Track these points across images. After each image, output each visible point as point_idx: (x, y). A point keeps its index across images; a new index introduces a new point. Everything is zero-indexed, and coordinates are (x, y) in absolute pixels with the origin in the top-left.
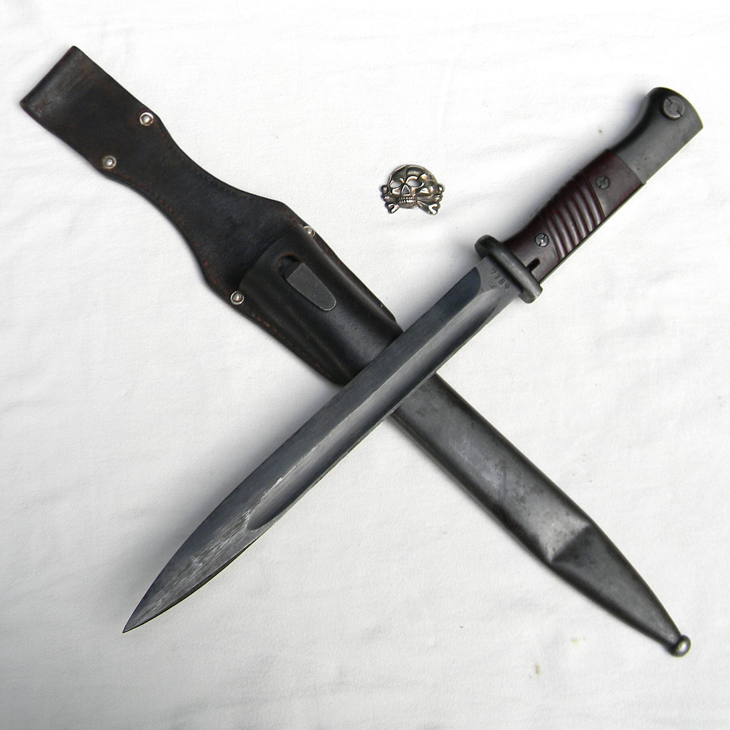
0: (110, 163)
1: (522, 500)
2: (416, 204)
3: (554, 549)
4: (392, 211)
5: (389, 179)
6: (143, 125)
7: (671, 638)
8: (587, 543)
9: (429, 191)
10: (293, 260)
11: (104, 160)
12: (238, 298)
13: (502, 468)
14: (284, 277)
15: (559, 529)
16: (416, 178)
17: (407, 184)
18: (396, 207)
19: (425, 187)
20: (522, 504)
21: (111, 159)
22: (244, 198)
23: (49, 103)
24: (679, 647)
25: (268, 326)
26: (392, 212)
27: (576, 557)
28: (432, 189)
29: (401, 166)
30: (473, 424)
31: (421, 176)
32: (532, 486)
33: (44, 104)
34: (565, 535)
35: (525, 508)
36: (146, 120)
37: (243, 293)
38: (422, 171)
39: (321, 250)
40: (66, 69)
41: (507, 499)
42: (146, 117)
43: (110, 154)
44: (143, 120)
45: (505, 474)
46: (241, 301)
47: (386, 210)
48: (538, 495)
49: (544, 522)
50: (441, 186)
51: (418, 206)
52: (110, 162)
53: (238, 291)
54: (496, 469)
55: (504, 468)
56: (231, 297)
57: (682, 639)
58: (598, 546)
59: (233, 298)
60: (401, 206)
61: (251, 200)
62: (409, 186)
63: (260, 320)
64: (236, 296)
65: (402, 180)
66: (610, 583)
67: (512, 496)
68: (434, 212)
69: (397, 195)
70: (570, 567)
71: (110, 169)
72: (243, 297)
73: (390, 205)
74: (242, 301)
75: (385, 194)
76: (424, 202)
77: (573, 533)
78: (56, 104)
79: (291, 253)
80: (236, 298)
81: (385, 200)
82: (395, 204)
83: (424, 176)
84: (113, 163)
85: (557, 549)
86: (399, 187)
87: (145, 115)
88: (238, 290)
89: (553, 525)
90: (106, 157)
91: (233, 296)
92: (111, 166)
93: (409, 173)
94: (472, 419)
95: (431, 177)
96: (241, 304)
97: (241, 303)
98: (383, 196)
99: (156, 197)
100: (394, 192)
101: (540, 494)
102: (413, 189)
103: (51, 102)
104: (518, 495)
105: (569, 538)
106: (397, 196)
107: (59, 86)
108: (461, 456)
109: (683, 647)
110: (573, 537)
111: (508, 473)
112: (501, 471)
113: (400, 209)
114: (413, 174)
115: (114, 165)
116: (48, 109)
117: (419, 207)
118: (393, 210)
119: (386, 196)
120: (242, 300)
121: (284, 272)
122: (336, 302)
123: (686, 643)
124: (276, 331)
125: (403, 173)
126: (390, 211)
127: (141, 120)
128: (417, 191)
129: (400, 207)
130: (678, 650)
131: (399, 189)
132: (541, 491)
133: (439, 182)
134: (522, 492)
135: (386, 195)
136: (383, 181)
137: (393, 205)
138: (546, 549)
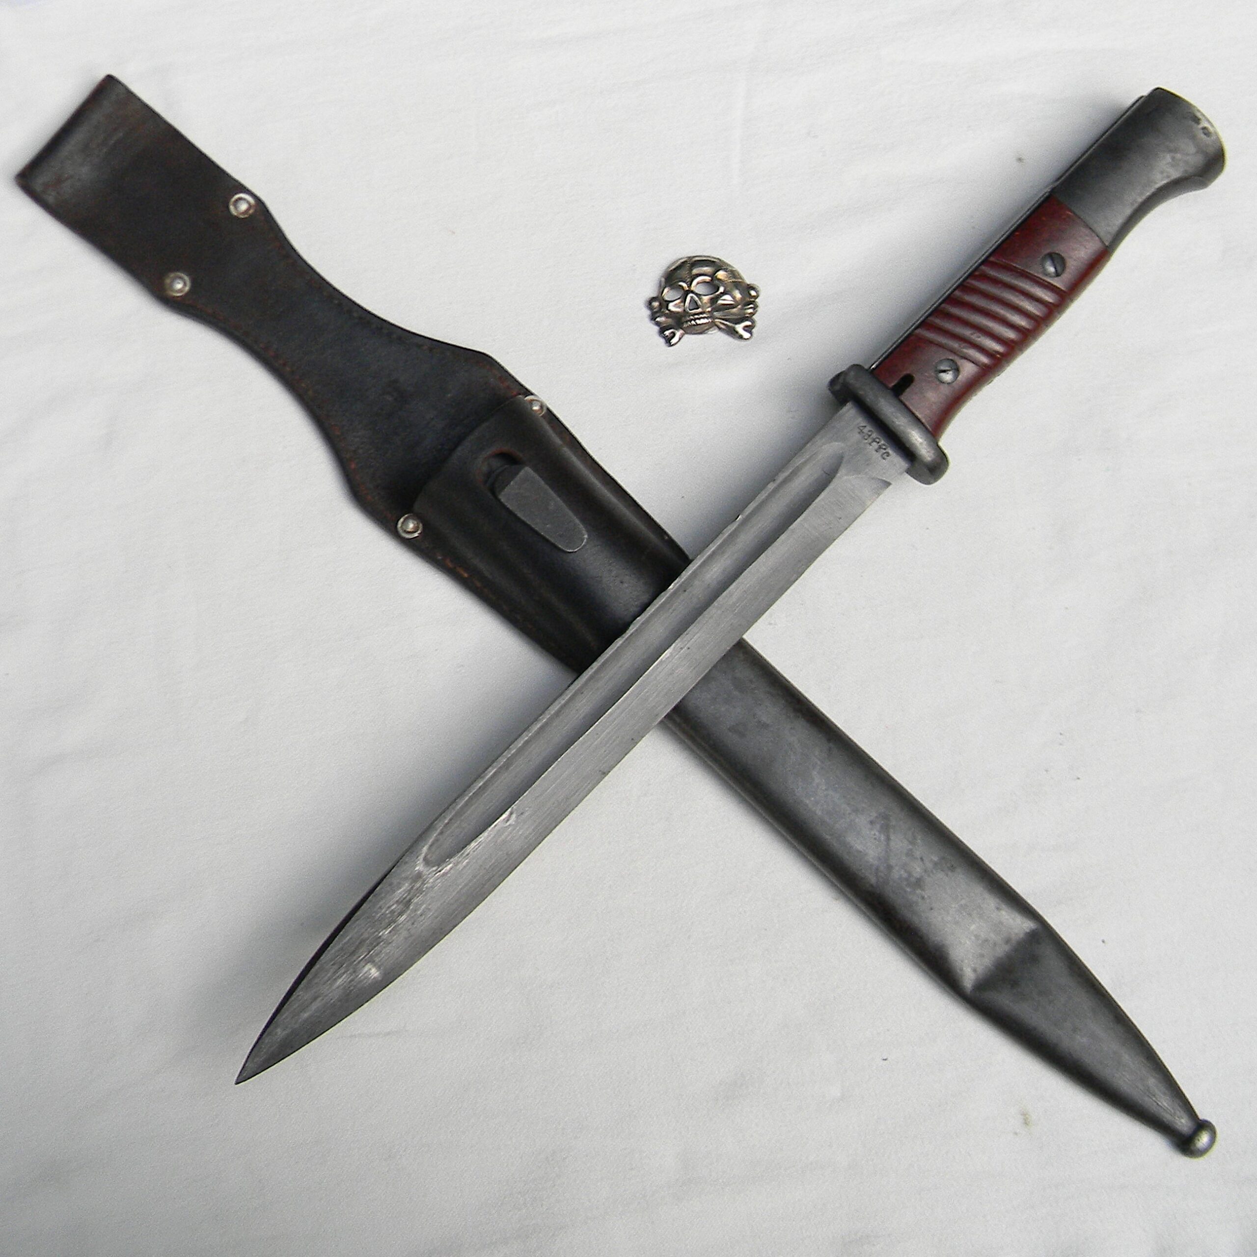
0: (180, 286)
1: (918, 883)
2: (713, 325)
3: (975, 970)
4: (671, 341)
5: (660, 286)
6: (235, 216)
7: (1183, 1124)
8: (1034, 959)
9: (734, 298)
10: (511, 461)
11: (168, 281)
12: (411, 526)
13: (882, 827)
14: (494, 492)
15: (983, 936)
16: (708, 279)
17: (692, 292)
18: (678, 333)
19: (726, 294)
20: (919, 891)
21: (181, 278)
22: (419, 346)
23: (67, 179)
24: (1196, 1141)
25: (466, 575)
26: (672, 344)
27: (1015, 984)
28: (738, 295)
29: (677, 261)
30: (830, 749)
31: (716, 274)
32: (935, 859)
33: (59, 181)
34: (995, 944)
35: (923, 898)
36: (242, 206)
37: (419, 517)
38: (717, 265)
39: (558, 441)
40: (97, 117)
41: (891, 883)
42: (242, 202)
43: (178, 270)
44: (236, 208)
45: (888, 839)
46: (415, 532)
47: (662, 341)
48: (947, 875)
49: (957, 923)
50: (752, 288)
51: (716, 327)
52: (179, 283)
53: (412, 514)
54: (872, 829)
55: (886, 828)
56: (399, 525)
57: (1202, 1126)
58: (1053, 963)
59: (401, 527)
60: (687, 331)
61: (431, 350)
62: (697, 294)
63: (450, 565)
64: (408, 523)
65: (684, 285)
66: (1075, 1030)
67: (900, 878)
68: (746, 335)
69: (678, 313)
70: (1004, 1000)
71: (178, 297)
72: (421, 525)
73: (667, 333)
74: (419, 532)
75: (656, 312)
76: (726, 321)
77: (1008, 941)
78: (79, 180)
79: (506, 448)
80: (407, 526)
81: (658, 324)
82: (676, 329)
83: (721, 274)
84: (185, 284)
85: (980, 969)
86: (679, 299)
87: (240, 199)
88: (412, 512)
89: (973, 927)
90: (172, 275)
91: (403, 523)
92: (180, 291)
93: (695, 271)
94: (829, 740)
95: (733, 273)
96: (418, 537)
97: (416, 535)
98: (653, 318)
99: (261, 345)
100: (671, 307)
101: (949, 873)
102: (706, 299)
103: (71, 177)
104: (910, 875)
105: (1002, 950)
106: (678, 315)
107: (85, 149)
108: (810, 806)
109: (1204, 1139)
110: (1007, 948)
111: (892, 837)
112: (880, 832)
113: (687, 337)
114: (702, 272)
115: (187, 289)
116: (67, 188)
117: (720, 329)
118: (674, 341)
119: (659, 317)
120: (418, 530)
121: (494, 484)
122: (586, 536)
123: (1208, 1134)
124: (479, 584)
125: (684, 273)
126: (668, 341)
127: (232, 208)
128: (713, 301)
129: (686, 333)
130: (1195, 1146)
131: (682, 302)
132: (952, 868)
133: (748, 281)
134: (917, 870)
135: (658, 314)
136: (650, 291)
137: (672, 332)
138: (962, 970)
